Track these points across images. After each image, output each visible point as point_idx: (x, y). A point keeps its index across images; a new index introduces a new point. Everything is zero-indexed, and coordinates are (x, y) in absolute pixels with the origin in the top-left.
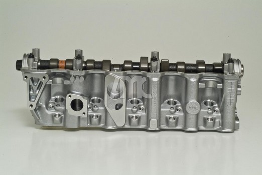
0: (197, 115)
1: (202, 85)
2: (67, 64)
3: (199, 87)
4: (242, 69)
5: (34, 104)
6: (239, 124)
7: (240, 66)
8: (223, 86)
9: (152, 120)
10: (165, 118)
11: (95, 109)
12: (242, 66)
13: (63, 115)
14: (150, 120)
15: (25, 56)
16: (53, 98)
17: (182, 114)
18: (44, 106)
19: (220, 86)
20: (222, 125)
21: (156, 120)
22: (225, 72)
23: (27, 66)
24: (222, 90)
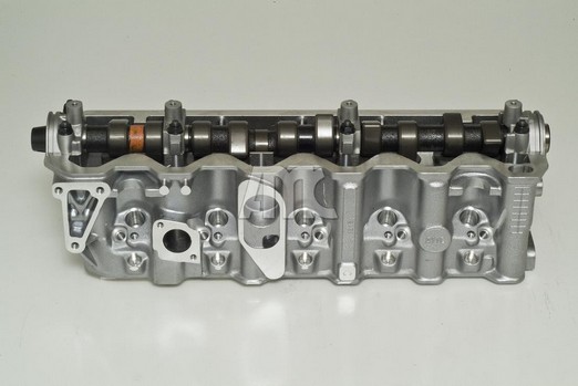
0: (444, 254)
1: (456, 190)
2: (148, 137)
3: (450, 194)
4: (548, 136)
5: (82, 242)
6: (534, 258)
7: (543, 131)
8: (504, 191)
9: (344, 264)
10: (372, 257)
11: (218, 242)
12: (547, 129)
13: (147, 258)
14: (339, 265)
15: (51, 118)
16: (122, 214)
17: (409, 245)
18: (104, 239)
19: (496, 191)
20: (498, 266)
21: (352, 264)
22: (508, 151)
23: (57, 150)
24: (501, 200)
